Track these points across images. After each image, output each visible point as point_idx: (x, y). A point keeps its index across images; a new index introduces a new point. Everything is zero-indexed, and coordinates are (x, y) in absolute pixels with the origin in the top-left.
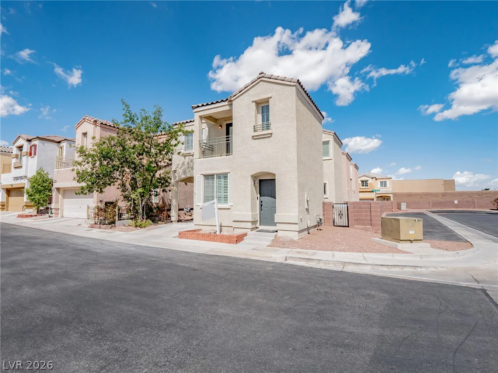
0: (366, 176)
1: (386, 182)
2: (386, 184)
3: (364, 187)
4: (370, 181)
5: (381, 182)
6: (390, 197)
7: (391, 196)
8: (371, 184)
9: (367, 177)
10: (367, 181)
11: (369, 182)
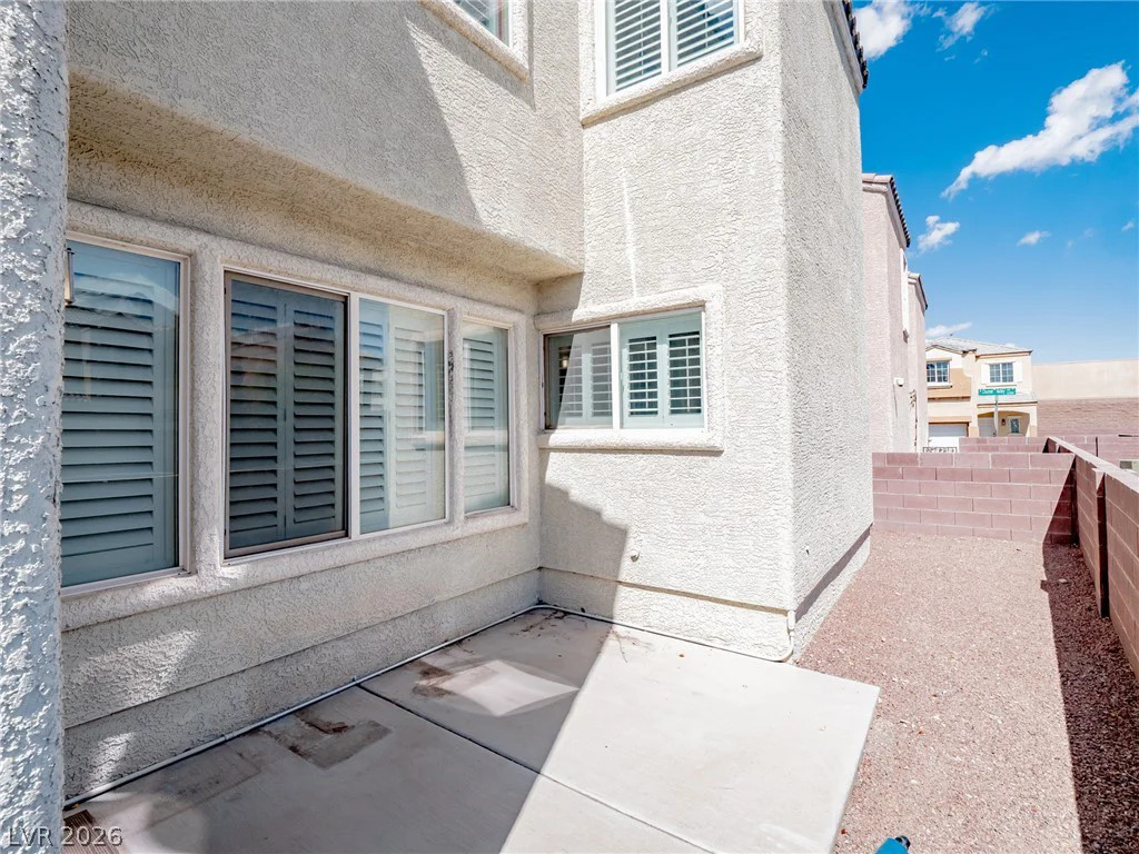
0: (943, 348)
1: (1010, 364)
2: (1011, 372)
3: (936, 384)
4: (957, 362)
5: (992, 366)
6: (1028, 415)
7: (1032, 411)
8: (960, 371)
9: (949, 350)
10: (945, 363)
11: (952, 365)
